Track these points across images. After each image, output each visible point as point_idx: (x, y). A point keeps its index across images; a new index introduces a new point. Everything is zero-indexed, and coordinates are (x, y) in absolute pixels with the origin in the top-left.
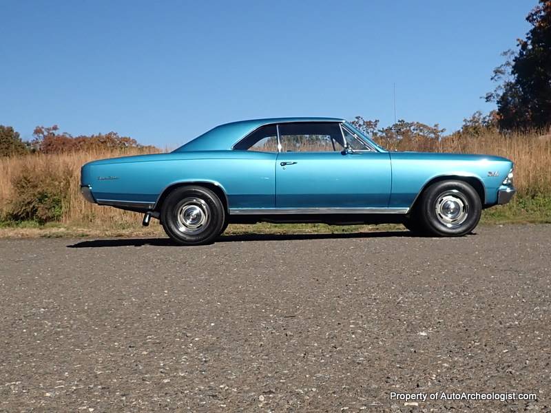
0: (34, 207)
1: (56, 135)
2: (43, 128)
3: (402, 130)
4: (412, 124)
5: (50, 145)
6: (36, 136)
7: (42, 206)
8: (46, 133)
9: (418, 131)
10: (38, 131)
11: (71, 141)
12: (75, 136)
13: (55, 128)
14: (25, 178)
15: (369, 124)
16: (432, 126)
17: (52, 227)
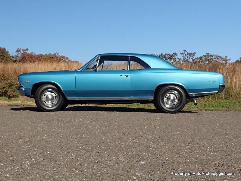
0: (6, 90)
1: (27, 53)
2: (21, 49)
3: (208, 58)
4: (212, 56)
5: (24, 58)
6: (17, 53)
7: (10, 89)
8: (22, 52)
9: (216, 59)
10: (18, 51)
11: (35, 56)
12: (37, 54)
13: (27, 50)
14: (3, 75)
15: (190, 54)
16: (224, 57)
17: (14, 100)
